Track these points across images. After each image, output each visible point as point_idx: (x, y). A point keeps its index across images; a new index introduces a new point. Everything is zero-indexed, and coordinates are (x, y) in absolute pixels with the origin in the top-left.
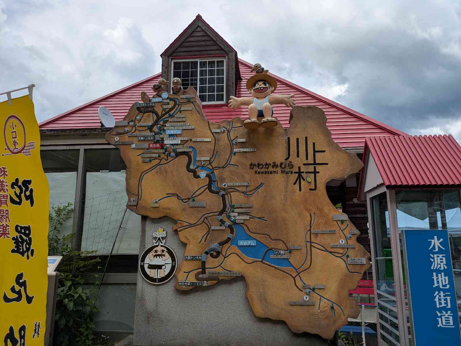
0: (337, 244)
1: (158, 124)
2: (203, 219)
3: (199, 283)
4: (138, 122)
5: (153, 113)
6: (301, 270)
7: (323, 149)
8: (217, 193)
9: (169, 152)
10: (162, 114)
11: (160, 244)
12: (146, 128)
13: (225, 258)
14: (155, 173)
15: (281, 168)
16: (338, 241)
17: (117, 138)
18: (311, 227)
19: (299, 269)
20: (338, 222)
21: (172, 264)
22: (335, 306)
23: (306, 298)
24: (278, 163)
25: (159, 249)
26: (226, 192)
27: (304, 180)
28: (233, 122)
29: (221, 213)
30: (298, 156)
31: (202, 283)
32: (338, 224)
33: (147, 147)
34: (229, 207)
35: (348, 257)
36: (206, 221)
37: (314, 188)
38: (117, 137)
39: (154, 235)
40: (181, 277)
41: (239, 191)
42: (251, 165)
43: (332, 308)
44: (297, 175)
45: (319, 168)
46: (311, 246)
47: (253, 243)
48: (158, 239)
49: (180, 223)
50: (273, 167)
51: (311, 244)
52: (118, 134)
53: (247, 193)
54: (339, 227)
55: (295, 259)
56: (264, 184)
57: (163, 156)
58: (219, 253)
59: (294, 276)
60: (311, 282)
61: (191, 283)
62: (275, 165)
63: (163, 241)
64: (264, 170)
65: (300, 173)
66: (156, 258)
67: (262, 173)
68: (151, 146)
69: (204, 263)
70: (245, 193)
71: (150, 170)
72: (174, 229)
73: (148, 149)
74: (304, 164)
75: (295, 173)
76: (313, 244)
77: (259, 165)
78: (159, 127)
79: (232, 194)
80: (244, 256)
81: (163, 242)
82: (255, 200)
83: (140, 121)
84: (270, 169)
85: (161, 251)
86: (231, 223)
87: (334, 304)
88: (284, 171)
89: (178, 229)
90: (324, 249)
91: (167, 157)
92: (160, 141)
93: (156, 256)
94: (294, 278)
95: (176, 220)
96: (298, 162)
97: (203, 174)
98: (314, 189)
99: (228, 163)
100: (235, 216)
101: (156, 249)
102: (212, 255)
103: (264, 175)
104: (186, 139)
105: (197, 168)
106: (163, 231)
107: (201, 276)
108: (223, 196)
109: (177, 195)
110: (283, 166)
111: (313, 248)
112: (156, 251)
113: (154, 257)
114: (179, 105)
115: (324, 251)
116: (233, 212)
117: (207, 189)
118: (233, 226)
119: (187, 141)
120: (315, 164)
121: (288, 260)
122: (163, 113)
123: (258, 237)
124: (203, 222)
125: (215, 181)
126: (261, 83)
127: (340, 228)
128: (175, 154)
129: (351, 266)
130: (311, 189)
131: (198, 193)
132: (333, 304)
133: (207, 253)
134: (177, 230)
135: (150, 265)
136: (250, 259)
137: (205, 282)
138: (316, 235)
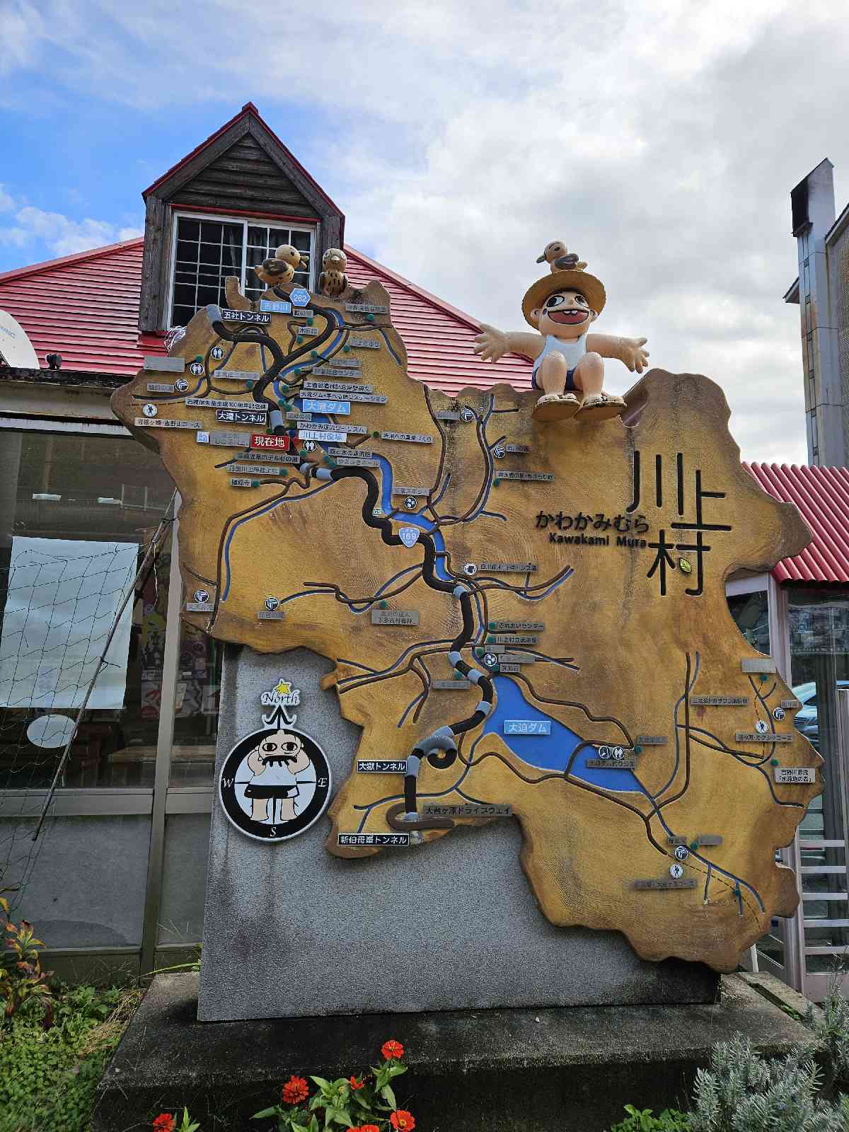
0: (748, 731)
1: (279, 379)
2: (408, 658)
3: (399, 837)
4: (218, 365)
5: (262, 346)
6: (662, 798)
7: (720, 490)
8: (449, 588)
9: (314, 464)
10: (290, 353)
11: (283, 725)
12: (242, 388)
13: (468, 767)
14: (271, 522)
15: (618, 530)
16: (754, 725)
17: (151, 409)
18: (687, 689)
19: (658, 795)
20: (753, 678)
21: (318, 784)
22: (744, 890)
23: (677, 870)
24: (609, 516)
25: (280, 739)
26: (472, 588)
27: (672, 566)
28: (492, 395)
29: (458, 645)
30: (659, 504)
31: (406, 837)
32: (752, 681)
33: (247, 444)
34: (480, 630)
35: (774, 764)
36: (416, 663)
37: (695, 587)
38: (150, 405)
39: (263, 700)
40: (347, 821)
41: (507, 587)
42: (540, 517)
43: (736, 893)
44: (656, 551)
45: (709, 538)
46: (688, 736)
47: (542, 727)
48: (276, 709)
49: (345, 670)
50: (596, 527)
51: (687, 732)
52: (154, 396)
53: (528, 594)
54: (755, 689)
55: (649, 770)
56: (572, 570)
57: (293, 473)
58: (451, 755)
59: (647, 815)
60: (687, 830)
61: (375, 836)
62: (601, 523)
63: (291, 717)
64: (570, 533)
65: (662, 547)
66: (271, 765)
67: (569, 540)
68: (259, 441)
69: (410, 782)
70: (523, 593)
71: (255, 511)
72: (327, 684)
73: (248, 450)
74: (674, 525)
75: (652, 545)
76: (692, 732)
77: (560, 518)
78: (284, 388)
79: (488, 592)
80: (519, 762)
81: (289, 720)
82: (548, 612)
83: (223, 365)
84: (589, 533)
85: (285, 747)
86: (485, 673)
87: (740, 884)
88: (625, 538)
89: (339, 686)
90: (719, 745)
91: (307, 479)
92: (287, 429)
93: (271, 760)
94: (646, 820)
95: (333, 658)
96: (660, 518)
97: (410, 534)
98: (697, 591)
99: (477, 509)
100: (497, 654)
101: (270, 739)
102: (434, 761)
103: (572, 548)
104: (363, 430)
105: (391, 516)
106: (292, 688)
107: (402, 817)
108: (464, 598)
109: (337, 590)
110: (622, 526)
111: (693, 743)
112: (270, 747)
113: (264, 764)
114: (341, 331)
115: (719, 749)
116: (492, 642)
117: (422, 577)
118: (491, 680)
119: (367, 437)
120: (700, 525)
121: (632, 773)
122: (293, 350)
123: (557, 711)
124: (411, 667)
125: (442, 556)
126: (571, 297)
127: (757, 692)
128: (330, 471)
129: (781, 788)
130: (688, 591)
131: (394, 586)
132: (737, 884)
133: (419, 753)
134: (333, 688)
135: (250, 787)
136: (536, 771)
137: (415, 833)
138: (701, 709)
